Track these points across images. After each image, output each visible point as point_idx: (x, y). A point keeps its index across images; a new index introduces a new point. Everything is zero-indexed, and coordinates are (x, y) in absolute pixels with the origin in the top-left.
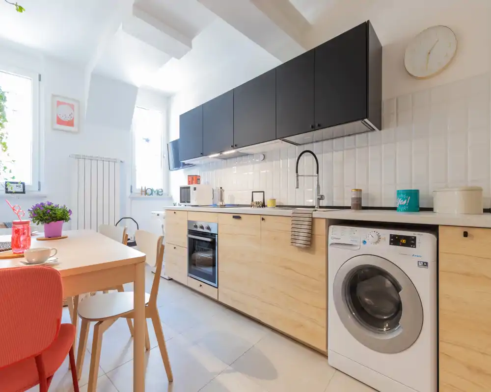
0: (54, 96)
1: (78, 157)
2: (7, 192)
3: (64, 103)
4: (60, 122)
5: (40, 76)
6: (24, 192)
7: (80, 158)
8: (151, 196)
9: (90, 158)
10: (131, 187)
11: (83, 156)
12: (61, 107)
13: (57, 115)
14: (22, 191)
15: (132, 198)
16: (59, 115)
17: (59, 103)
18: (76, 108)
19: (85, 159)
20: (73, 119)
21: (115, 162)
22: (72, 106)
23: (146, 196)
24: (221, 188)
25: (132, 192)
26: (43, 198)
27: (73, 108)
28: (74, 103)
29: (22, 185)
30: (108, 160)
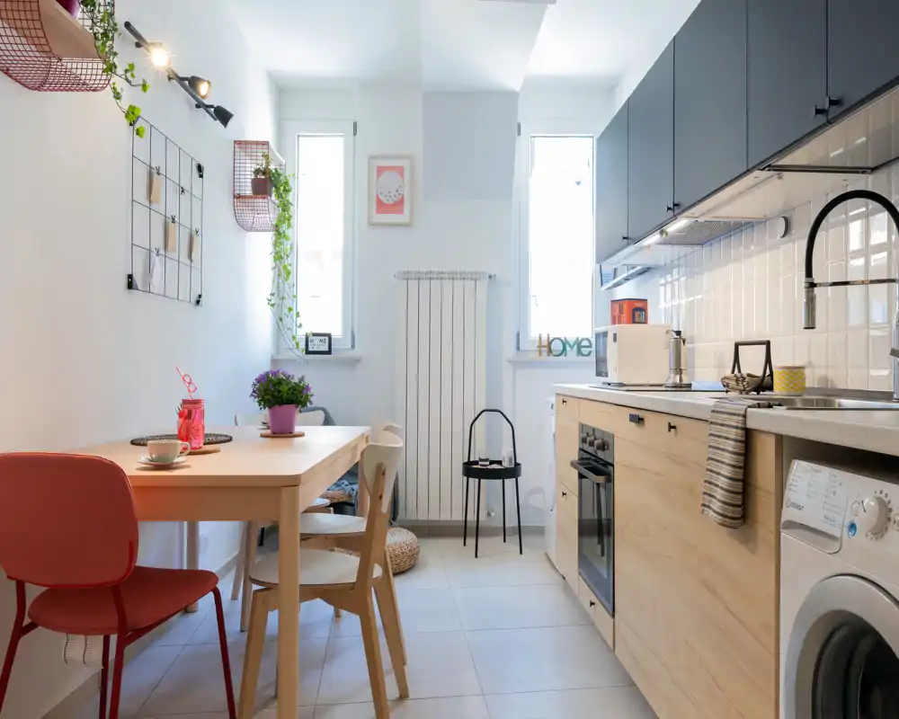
0: (372, 157)
1: (406, 277)
2: (308, 352)
3: (388, 169)
4: (382, 207)
5: (355, 125)
6: (329, 352)
7: (411, 279)
8: (562, 357)
9: (428, 276)
10: (518, 335)
11: (415, 273)
12: (385, 175)
13: (377, 197)
15: (517, 364)
16: (380, 197)
17: (381, 170)
18: (407, 173)
19: (419, 279)
20: (403, 198)
21: (476, 280)
22: (400, 170)
23: (552, 358)
24: (678, 333)
25: (518, 348)
26: (354, 362)
27: (402, 175)
28: (405, 163)
29: (327, 338)
30: (463, 276)
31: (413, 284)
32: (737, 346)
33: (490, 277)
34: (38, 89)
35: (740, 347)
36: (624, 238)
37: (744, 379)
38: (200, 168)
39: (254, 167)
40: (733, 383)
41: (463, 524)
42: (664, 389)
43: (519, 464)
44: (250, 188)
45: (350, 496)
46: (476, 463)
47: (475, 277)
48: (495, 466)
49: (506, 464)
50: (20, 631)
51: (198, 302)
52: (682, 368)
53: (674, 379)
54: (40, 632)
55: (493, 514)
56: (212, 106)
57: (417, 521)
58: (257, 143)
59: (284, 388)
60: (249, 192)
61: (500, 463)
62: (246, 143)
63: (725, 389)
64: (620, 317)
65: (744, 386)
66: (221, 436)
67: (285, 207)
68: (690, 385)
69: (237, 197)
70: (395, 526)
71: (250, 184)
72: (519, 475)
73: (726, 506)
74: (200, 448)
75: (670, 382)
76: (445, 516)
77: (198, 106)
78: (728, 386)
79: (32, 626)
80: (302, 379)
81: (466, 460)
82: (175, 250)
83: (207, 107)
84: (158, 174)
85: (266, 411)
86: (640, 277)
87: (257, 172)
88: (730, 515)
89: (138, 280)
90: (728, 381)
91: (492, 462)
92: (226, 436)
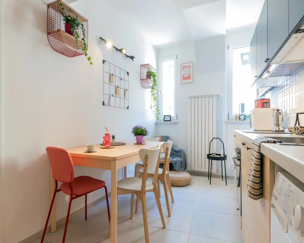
0: (181, 64)
2: (164, 121)
3: (186, 67)
4: (184, 78)
5: (177, 56)
6: (170, 121)
7: (192, 98)
8: (244, 121)
9: (198, 97)
10: (228, 114)
11: (194, 96)
12: (185, 69)
13: (183, 75)
14: (169, 119)
15: (228, 123)
17: (184, 67)
18: (191, 67)
19: (195, 98)
20: (190, 75)
21: (213, 97)
22: (190, 67)
23: (240, 121)
24: (278, 110)
25: (229, 118)
26: (176, 123)
27: (190, 68)
28: (191, 65)
29: (170, 117)
30: (209, 96)
31: (193, 100)
32: (297, 115)
33: (218, 96)
34: (72, 57)
35: (299, 115)
36: (255, 77)
37: (298, 128)
38: (128, 73)
39: (147, 71)
40: (293, 130)
41: (208, 173)
42: (271, 132)
43: (226, 156)
44: (145, 77)
45: (172, 161)
46: (211, 154)
47: (212, 96)
48: (218, 156)
49: (222, 156)
50: (56, 191)
51: (128, 108)
52: (279, 124)
53: (276, 128)
54: (61, 192)
55: (219, 171)
56: (130, 56)
57: (194, 170)
58: (146, 65)
59: (139, 131)
60: (145, 78)
61: (220, 155)
62: (145, 65)
63: (289, 133)
64: (258, 106)
65: (298, 131)
66: (123, 143)
67: (155, 81)
68: (283, 131)
69: (141, 80)
70: (185, 172)
71: (145, 76)
72: (226, 159)
73: (251, 188)
74: (109, 147)
75: (274, 130)
76: (203, 170)
77: (127, 57)
78: (291, 132)
79: (60, 190)
80: (145, 128)
81: (208, 153)
82: (119, 95)
83: (129, 57)
84: (112, 75)
85: (135, 137)
86: (271, 91)
87: (147, 72)
88: (252, 193)
89: (106, 103)
90: (291, 129)
91: (217, 155)
92: (124, 143)
